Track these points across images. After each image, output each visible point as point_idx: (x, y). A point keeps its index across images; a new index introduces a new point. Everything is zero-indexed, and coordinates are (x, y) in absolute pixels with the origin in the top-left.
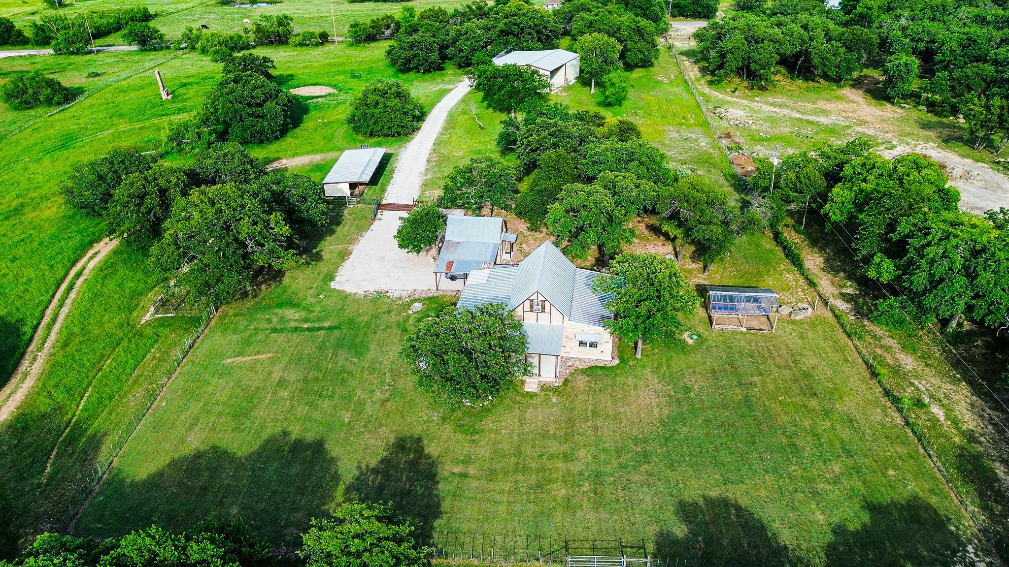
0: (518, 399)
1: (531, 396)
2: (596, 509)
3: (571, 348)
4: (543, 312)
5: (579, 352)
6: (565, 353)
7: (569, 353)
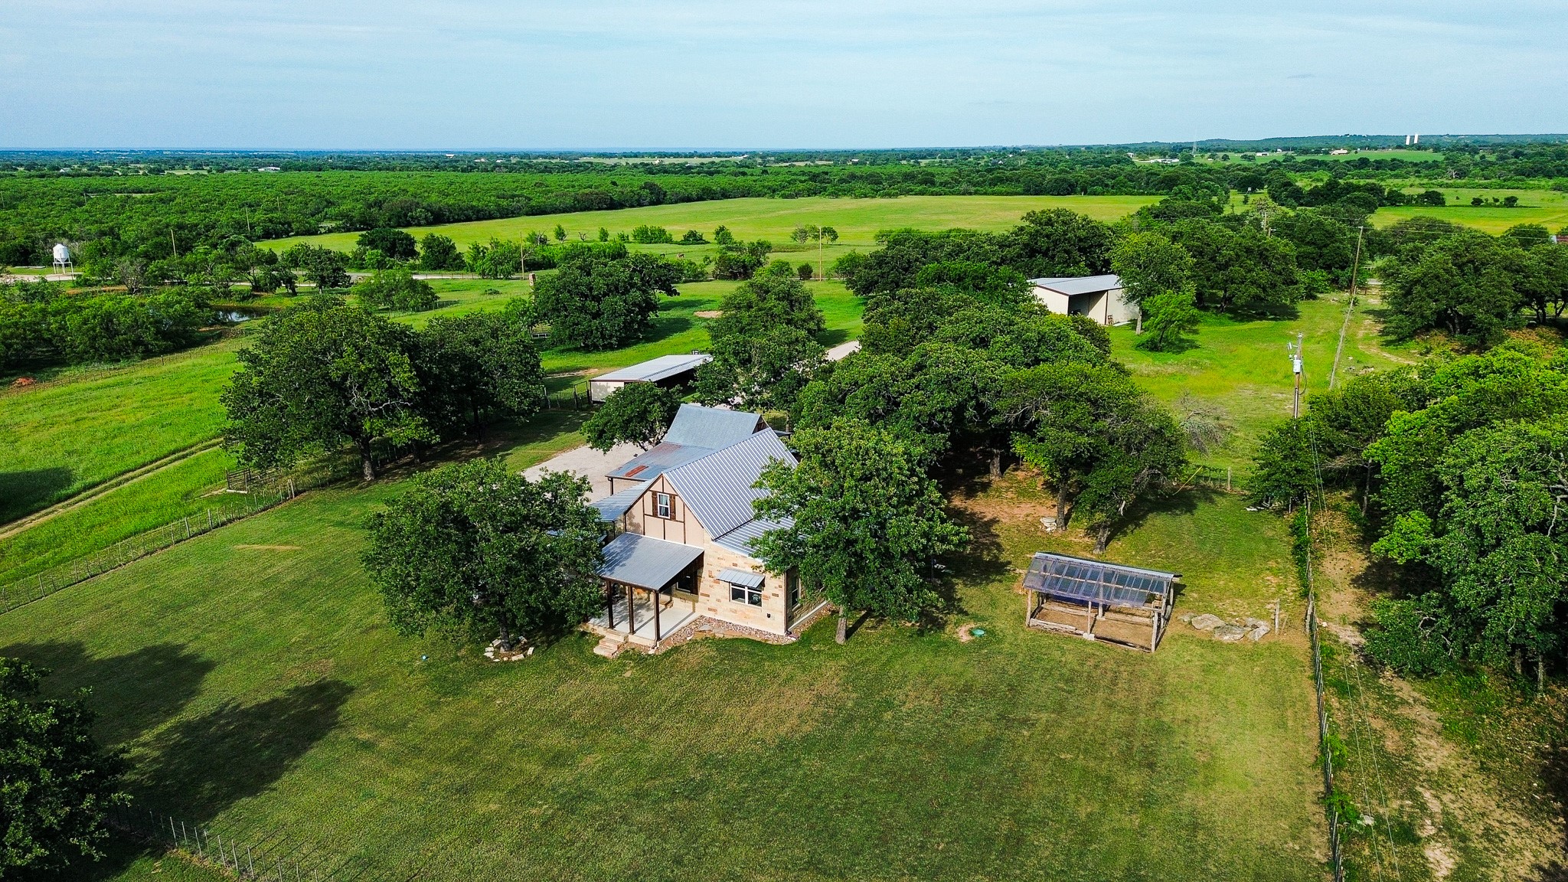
1: (599, 663)
3: (719, 601)
4: (673, 518)
5: (731, 611)
6: (709, 609)
7: (715, 610)
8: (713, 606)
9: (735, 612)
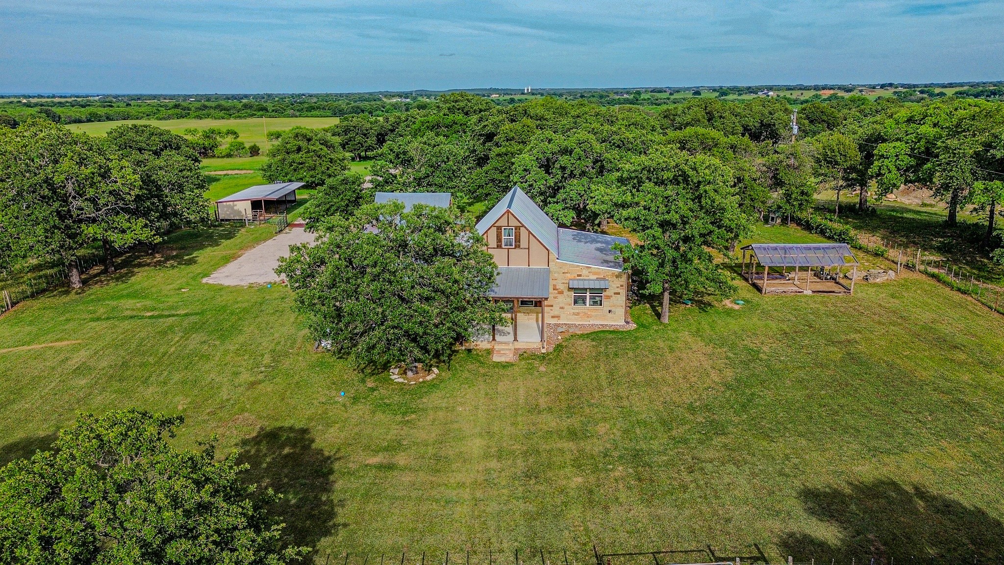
0: (482, 370)
1: (504, 367)
2: (649, 502)
3: (562, 308)
4: (517, 246)
5: (574, 314)
6: (553, 317)
7: (558, 317)
8: (556, 313)
9: (578, 314)
